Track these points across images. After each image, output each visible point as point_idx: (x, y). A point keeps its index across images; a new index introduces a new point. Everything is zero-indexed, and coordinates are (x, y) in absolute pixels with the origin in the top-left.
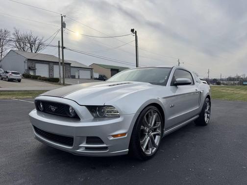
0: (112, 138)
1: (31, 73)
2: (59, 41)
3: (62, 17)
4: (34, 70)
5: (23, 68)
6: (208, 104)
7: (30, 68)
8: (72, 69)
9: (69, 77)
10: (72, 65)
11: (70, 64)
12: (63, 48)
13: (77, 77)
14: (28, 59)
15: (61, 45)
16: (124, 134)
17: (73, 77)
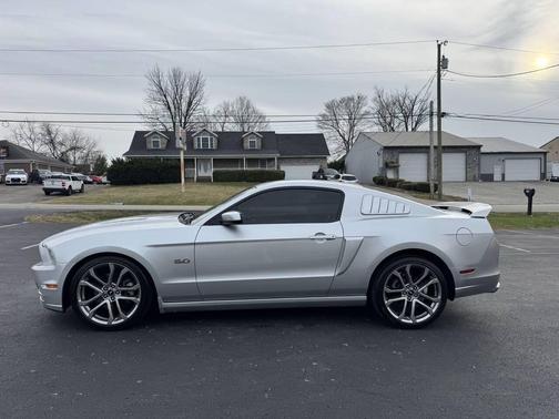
1: (390, 175)
2: (432, 102)
3: (439, 46)
4: (396, 168)
5: (375, 167)
7: (387, 166)
8: (483, 158)
9: (475, 180)
10: (482, 150)
11: (479, 147)
12: (441, 115)
13: (497, 177)
14: (385, 148)
15: (435, 110)
17: (488, 178)
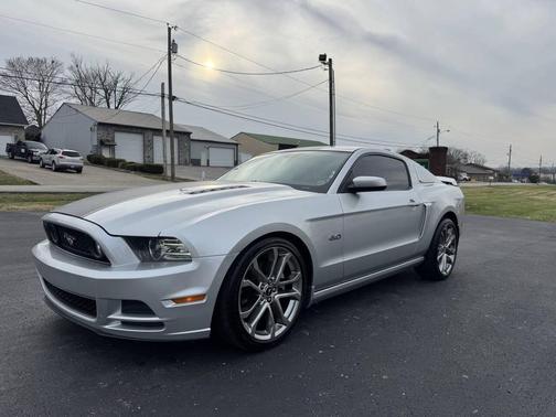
0: (171, 305)
1: (106, 154)
2: (163, 84)
3: (169, 29)
4: (112, 146)
5: (89, 142)
6: (450, 231)
7: (102, 143)
8: (193, 145)
9: (186, 164)
10: (192, 137)
11: (189, 134)
12: (172, 98)
13: (203, 163)
14: (100, 124)
15: (167, 92)
16: (201, 297)
17: (196, 163)
